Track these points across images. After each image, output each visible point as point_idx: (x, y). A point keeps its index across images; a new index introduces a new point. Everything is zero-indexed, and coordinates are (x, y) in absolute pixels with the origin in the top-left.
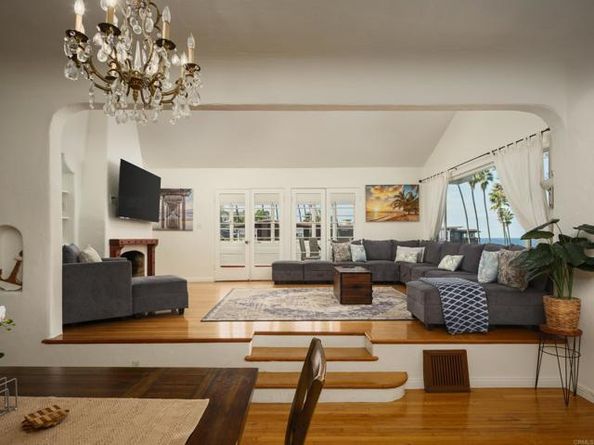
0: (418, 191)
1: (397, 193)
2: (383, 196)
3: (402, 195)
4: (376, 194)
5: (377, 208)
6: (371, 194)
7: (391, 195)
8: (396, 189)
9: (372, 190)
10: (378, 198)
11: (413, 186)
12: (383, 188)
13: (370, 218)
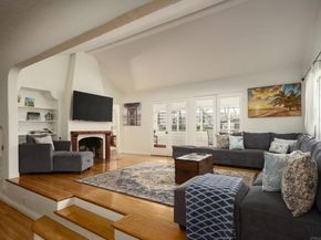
0: (300, 89)
1: (278, 92)
2: (263, 96)
3: (282, 94)
4: (257, 95)
5: (258, 106)
6: (253, 95)
7: (271, 95)
8: (276, 89)
9: (253, 92)
10: (259, 98)
11: (294, 85)
12: (263, 89)
13: (251, 114)
